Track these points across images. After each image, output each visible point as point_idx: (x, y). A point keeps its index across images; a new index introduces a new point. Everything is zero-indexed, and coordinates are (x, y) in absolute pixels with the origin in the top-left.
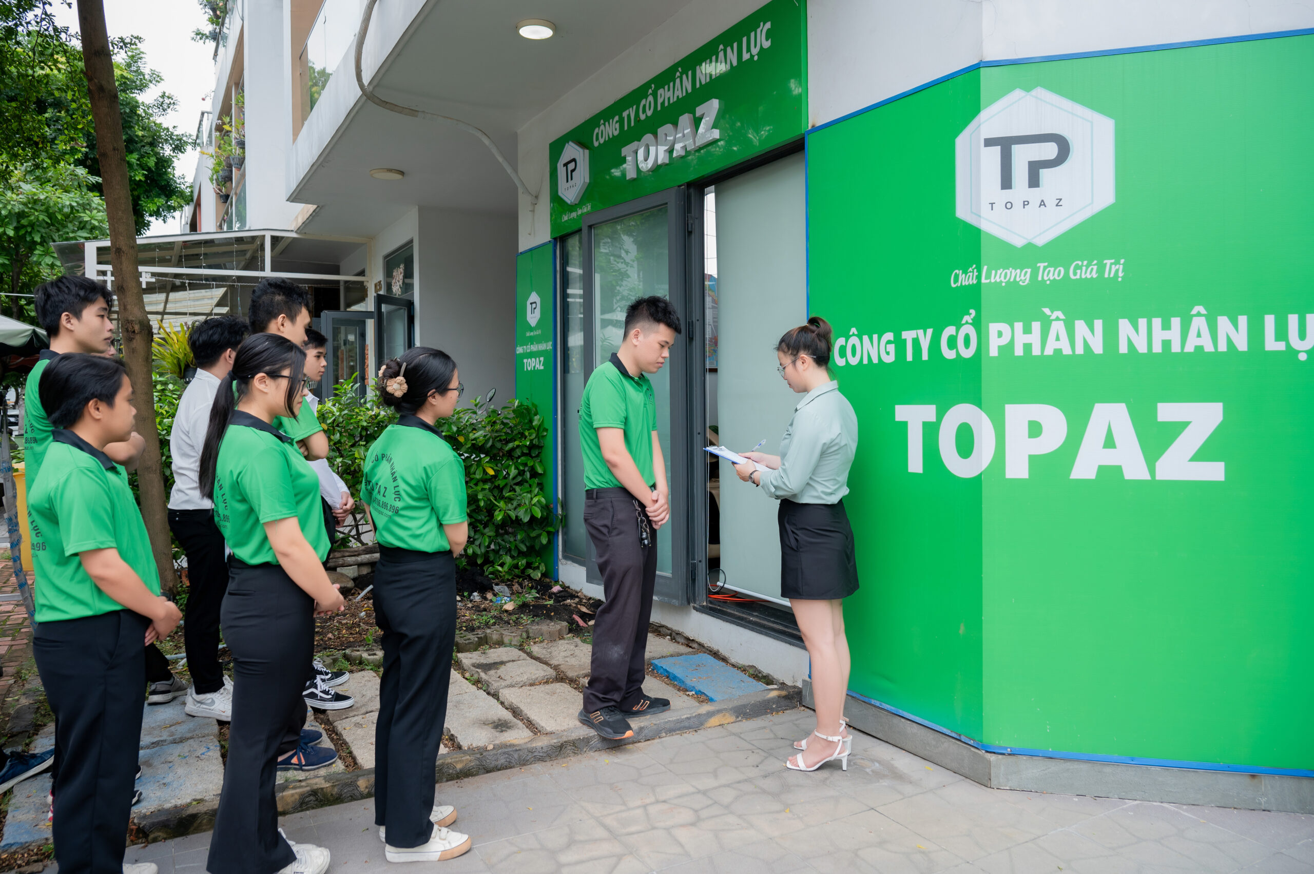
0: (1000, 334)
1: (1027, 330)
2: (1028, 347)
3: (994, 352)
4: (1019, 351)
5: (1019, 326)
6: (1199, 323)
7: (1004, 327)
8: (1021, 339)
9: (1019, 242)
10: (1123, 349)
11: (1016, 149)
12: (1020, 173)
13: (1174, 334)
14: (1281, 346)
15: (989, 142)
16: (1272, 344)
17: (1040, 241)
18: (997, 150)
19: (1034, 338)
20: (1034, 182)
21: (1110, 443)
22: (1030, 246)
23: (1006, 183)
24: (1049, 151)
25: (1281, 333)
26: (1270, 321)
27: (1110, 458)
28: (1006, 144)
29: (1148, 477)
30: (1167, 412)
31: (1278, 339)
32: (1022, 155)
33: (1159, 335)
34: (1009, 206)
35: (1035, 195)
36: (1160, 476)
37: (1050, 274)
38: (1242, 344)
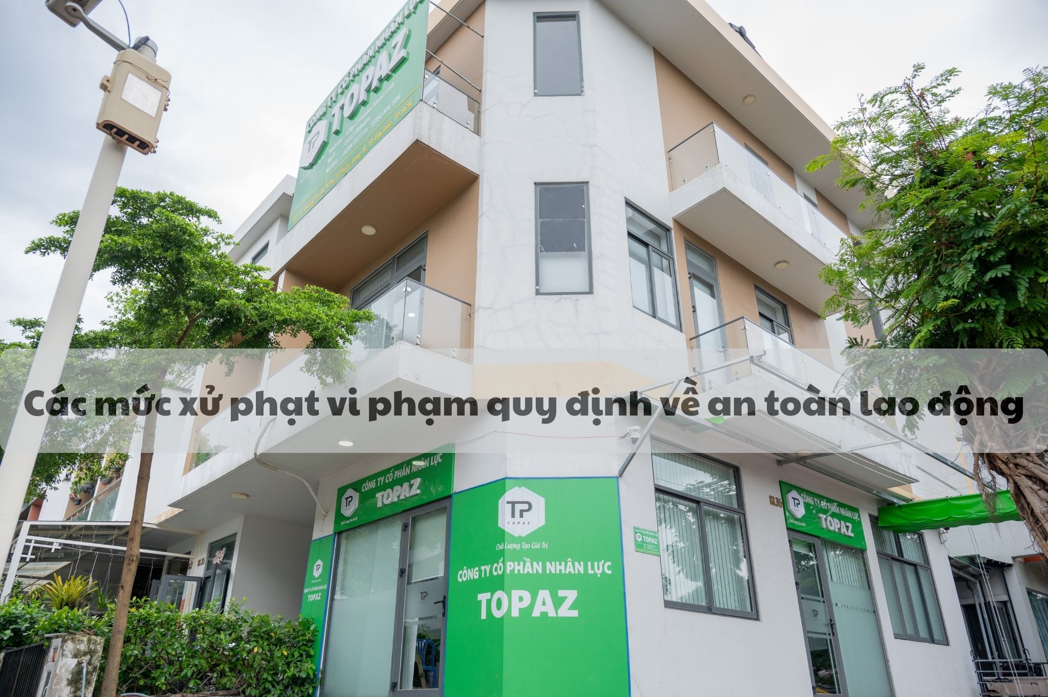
0: (510, 566)
1: (519, 565)
2: (519, 570)
3: (508, 572)
4: (516, 572)
5: (516, 563)
6: (570, 564)
7: (511, 563)
8: (517, 568)
9: (517, 535)
10: (548, 572)
11: (516, 505)
12: (517, 513)
13: (563, 567)
14: (593, 572)
15: (508, 503)
16: (590, 572)
17: (523, 535)
18: (510, 505)
19: (521, 568)
20: (521, 516)
21: (544, 604)
22: (520, 537)
23: (513, 516)
24: (526, 507)
25: (593, 569)
26: (589, 563)
27: (544, 609)
28: (513, 504)
29: (555, 616)
30: (561, 593)
31: (592, 570)
32: (518, 507)
33: (558, 567)
34: (514, 523)
35: (521, 520)
36: (559, 616)
37: (526, 546)
38: (582, 572)
